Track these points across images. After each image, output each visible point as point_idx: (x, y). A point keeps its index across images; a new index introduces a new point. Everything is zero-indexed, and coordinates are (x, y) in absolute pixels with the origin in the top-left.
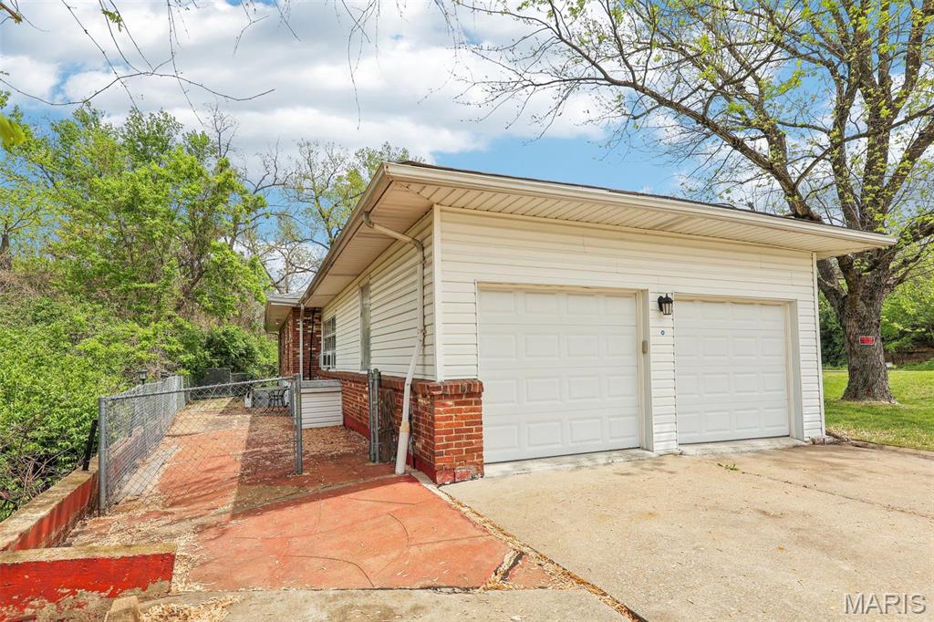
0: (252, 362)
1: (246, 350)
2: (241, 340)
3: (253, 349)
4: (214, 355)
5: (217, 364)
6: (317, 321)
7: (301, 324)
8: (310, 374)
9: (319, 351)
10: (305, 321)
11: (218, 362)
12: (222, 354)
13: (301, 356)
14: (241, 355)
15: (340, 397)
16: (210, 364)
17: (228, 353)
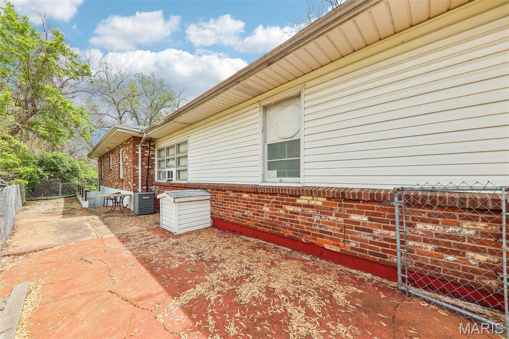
0: (75, 176)
1: (72, 168)
2: (68, 162)
3: (77, 168)
4: (45, 171)
5: (47, 177)
6: (152, 148)
7: (140, 149)
8: (147, 184)
9: (153, 168)
10: (142, 147)
11: (48, 175)
12: (52, 170)
13: (140, 172)
14: (68, 171)
15: (208, 204)
16: (41, 177)
17: (57, 170)
